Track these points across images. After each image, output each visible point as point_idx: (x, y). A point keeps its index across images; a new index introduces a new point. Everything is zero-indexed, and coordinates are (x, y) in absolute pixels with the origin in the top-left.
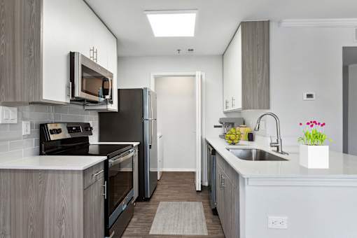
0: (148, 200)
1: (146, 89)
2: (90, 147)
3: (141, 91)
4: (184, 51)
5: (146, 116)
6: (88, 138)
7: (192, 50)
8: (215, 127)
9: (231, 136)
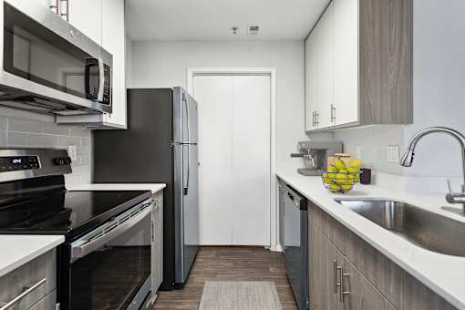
0: (180, 287)
1: (178, 88)
2: (67, 195)
3: (169, 92)
4: (243, 31)
5: (179, 137)
6: (63, 177)
7: (257, 28)
8: (293, 156)
9: (338, 176)
